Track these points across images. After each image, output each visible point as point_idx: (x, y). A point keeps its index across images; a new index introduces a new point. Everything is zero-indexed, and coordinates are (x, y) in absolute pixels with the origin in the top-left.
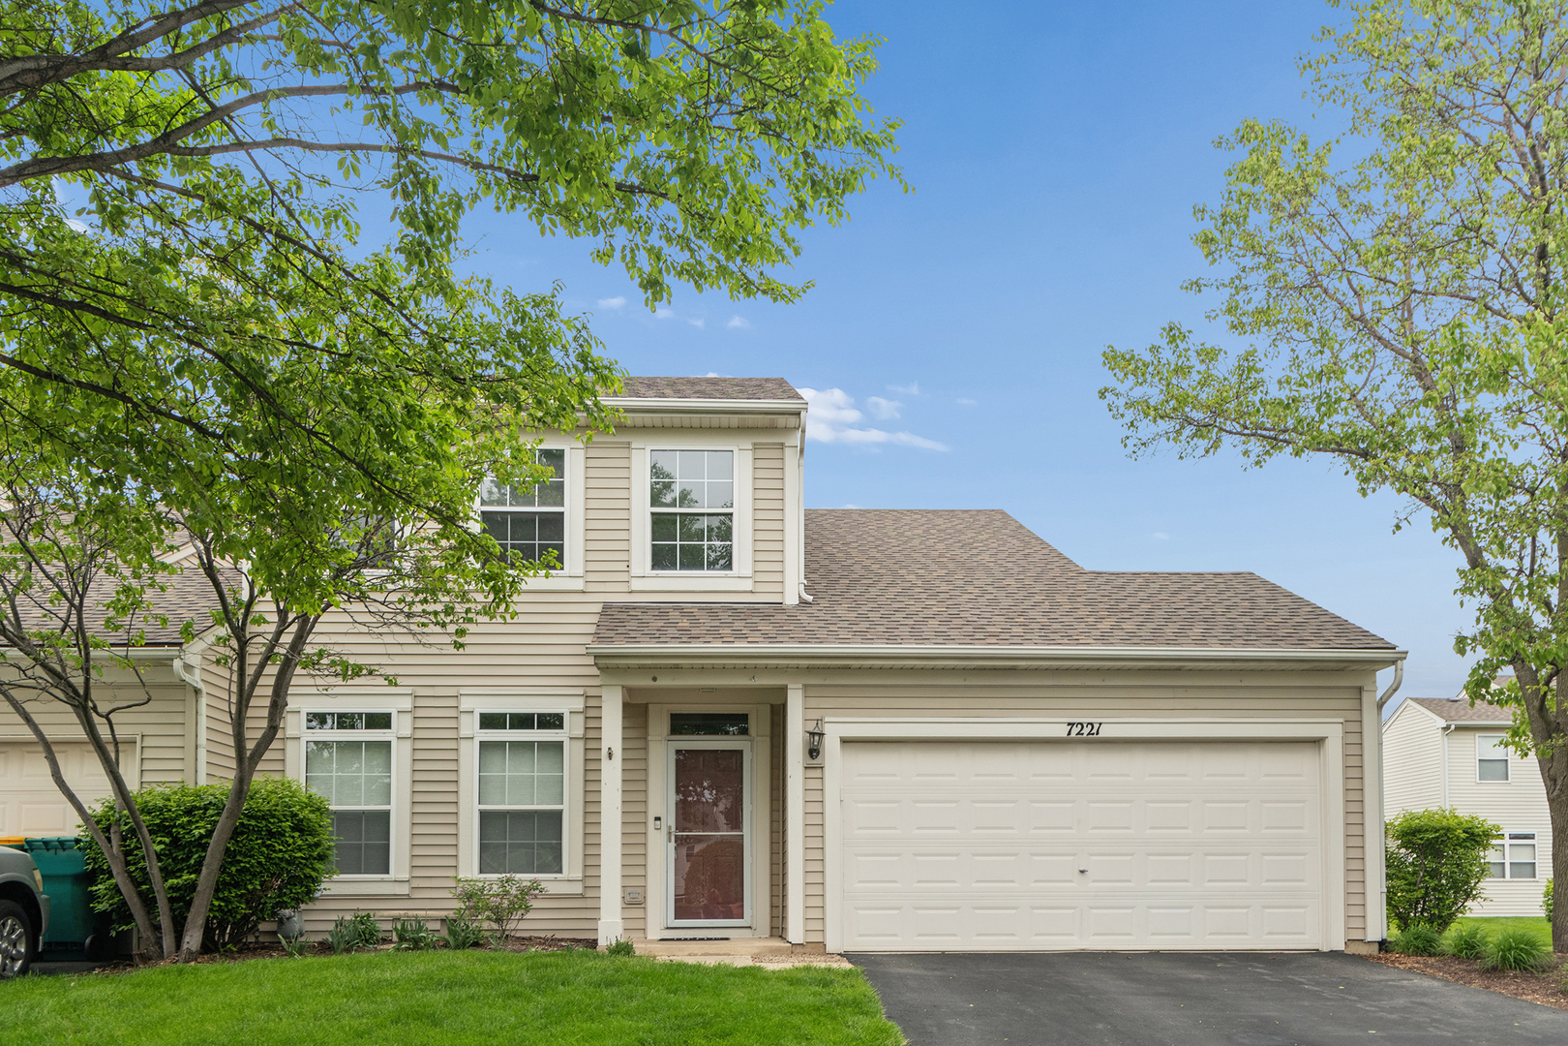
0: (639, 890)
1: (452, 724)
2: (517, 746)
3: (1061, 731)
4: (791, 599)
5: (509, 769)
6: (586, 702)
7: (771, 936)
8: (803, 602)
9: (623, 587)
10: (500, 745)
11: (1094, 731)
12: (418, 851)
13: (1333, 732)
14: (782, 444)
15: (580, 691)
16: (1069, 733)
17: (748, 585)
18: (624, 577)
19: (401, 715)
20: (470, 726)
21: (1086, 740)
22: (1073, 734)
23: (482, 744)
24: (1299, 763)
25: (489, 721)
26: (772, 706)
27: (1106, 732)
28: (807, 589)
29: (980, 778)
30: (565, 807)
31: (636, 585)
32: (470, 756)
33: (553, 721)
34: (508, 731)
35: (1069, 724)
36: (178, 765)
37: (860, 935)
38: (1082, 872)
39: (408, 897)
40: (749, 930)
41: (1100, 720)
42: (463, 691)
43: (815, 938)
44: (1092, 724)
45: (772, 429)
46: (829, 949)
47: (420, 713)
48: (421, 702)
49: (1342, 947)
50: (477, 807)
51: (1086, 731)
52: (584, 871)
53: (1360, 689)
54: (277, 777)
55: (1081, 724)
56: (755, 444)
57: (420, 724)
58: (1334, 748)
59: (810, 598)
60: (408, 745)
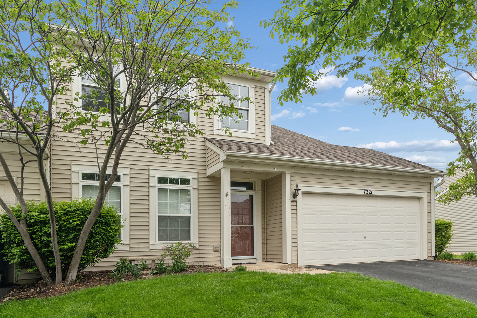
0: (219, 246)
1: (146, 181)
2: (172, 190)
3: (362, 192)
4: (268, 143)
5: (170, 199)
6: (198, 175)
7: (263, 261)
8: (271, 144)
9: (211, 133)
10: (166, 190)
11: (371, 193)
12: (132, 232)
13: (424, 195)
14: (264, 88)
15: (196, 171)
16: (364, 193)
17: (253, 136)
18: (211, 129)
19: (124, 176)
20: (154, 182)
21: (368, 195)
22: (365, 194)
23: (159, 189)
24: (415, 204)
25: (162, 180)
26: (262, 180)
27: (374, 193)
28: (273, 140)
29: (338, 207)
30: (191, 215)
31: (216, 132)
32: (154, 194)
33: (186, 182)
34: (169, 185)
35: (364, 190)
36: (37, 192)
37: (306, 260)
38: (365, 237)
39: (129, 251)
40: (256, 260)
41: (372, 189)
42: (151, 168)
43: (295, 262)
44: (370, 190)
45: (261, 81)
46: (299, 265)
47: (132, 176)
48: (133, 171)
49: (426, 258)
50: (157, 215)
51: (369, 192)
52: (198, 239)
53: (430, 183)
54: (67, 201)
55: (367, 190)
56: (256, 86)
57: (133, 180)
58: (425, 200)
59: (273, 143)
60: (127, 189)
